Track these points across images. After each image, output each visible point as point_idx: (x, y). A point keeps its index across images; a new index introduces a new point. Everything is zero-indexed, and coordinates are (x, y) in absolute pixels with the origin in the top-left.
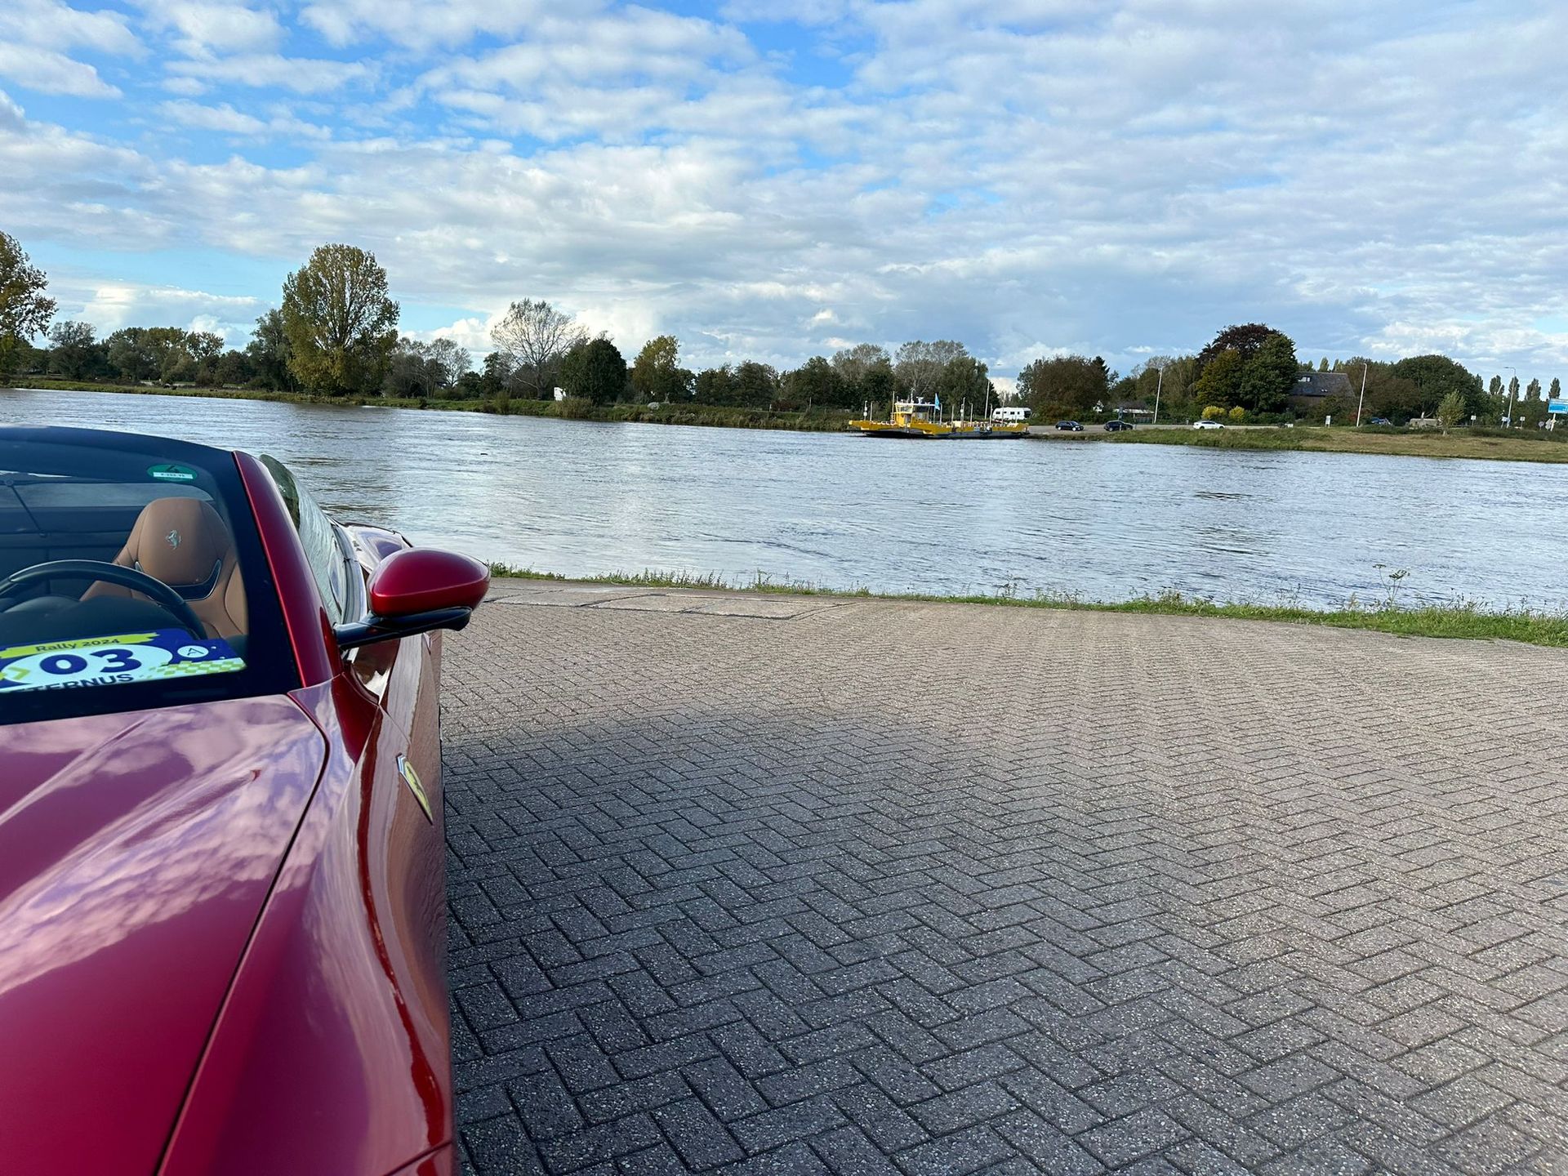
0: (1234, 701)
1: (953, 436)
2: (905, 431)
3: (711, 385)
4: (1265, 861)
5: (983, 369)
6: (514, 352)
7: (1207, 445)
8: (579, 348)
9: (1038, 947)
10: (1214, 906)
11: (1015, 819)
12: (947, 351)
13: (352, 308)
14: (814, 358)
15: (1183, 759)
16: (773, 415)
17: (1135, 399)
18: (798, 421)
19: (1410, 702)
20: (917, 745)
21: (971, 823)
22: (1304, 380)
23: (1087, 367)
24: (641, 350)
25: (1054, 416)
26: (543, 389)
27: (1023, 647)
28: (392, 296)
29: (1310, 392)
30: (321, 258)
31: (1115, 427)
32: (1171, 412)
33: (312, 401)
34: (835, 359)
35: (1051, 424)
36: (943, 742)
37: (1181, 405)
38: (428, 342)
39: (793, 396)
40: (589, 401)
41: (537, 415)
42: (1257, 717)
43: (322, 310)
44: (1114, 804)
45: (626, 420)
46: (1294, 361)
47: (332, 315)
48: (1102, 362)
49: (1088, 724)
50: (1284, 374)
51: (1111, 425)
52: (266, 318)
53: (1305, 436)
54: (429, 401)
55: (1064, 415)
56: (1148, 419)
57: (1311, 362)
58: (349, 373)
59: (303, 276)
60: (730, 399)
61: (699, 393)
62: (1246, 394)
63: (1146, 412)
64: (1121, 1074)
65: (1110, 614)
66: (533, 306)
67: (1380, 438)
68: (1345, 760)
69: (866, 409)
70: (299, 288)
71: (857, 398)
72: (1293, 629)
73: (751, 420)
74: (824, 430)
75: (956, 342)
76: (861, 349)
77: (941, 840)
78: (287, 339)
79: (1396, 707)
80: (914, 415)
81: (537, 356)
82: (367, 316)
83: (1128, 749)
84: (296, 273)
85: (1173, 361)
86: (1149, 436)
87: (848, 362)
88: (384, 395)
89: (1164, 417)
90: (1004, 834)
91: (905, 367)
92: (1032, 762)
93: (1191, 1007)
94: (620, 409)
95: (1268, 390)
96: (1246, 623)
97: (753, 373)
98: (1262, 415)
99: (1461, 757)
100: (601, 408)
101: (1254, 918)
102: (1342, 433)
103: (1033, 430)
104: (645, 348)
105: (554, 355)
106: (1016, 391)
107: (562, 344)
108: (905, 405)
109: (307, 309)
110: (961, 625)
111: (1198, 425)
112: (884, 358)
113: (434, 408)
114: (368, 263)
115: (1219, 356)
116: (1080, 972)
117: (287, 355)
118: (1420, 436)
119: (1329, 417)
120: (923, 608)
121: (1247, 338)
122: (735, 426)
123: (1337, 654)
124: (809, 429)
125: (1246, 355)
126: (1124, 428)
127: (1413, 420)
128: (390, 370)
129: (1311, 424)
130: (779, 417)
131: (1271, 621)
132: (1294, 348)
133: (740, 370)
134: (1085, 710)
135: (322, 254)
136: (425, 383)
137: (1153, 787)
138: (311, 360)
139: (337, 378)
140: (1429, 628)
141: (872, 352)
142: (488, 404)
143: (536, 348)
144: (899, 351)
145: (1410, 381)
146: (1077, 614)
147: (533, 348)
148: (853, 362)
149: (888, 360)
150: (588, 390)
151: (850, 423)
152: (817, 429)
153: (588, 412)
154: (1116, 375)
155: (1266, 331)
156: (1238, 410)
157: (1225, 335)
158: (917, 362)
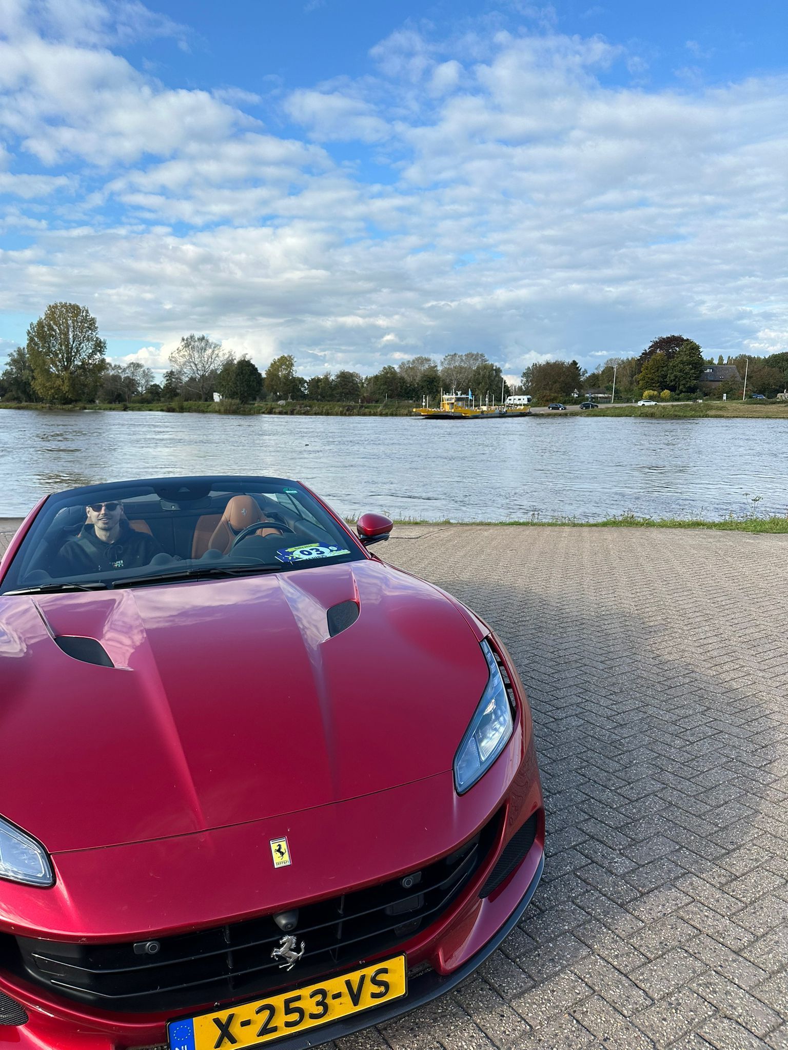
0: (663, 569)
1: (482, 416)
2: (450, 414)
3: (318, 387)
4: (676, 630)
5: (498, 371)
6: (185, 370)
7: (647, 416)
8: (228, 365)
9: (584, 660)
10: (653, 645)
11: (565, 620)
12: (474, 359)
13: (74, 345)
14: (386, 367)
15: (638, 594)
16: (362, 407)
17: (599, 387)
18: (379, 410)
19: (751, 565)
20: (512, 594)
21: (546, 623)
22: (708, 371)
23: (567, 368)
24: (270, 365)
25: (547, 401)
26: (206, 394)
27: (551, 547)
28: (101, 335)
29: (712, 379)
30: (52, 312)
31: (587, 407)
32: (623, 395)
33: (50, 409)
34: (400, 367)
35: (545, 406)
36: (524, 592)
37: (629, 391)
38: (124, 365)
39: (373, 393)
40: (238, 401)
41: (203, 412)
42: (674, 575)
43: (54, 347)
44: (608, 613)
45: (263, 413)
46: (701, 358)
47: (60, 350)
48: (577, 364)
49: (592, 582)
50: (695, 368)
51: (584, 405)
52: (15, 354)
53: (710, 408)
54: (129, 405)
55: (553, 400)
56: (607, 400)
57: (712, 359)
58: (74, 388)
59: (40, 324)
60: (332, 396)
61: (311, 393)
62: (671, 381)
63: (606, 395)
64: (621, 692)
65: (594, 528)
66: (196, 339)
67: (758, 407)
68: (715, 591)
69: (424, 400)
70: (38, 333)
71: (417, 393)
72: (697, 532)
73: (347, 410)
74: (396, 415)
75: (480, 353)
76: (418, 359)
77: (535, 629)
78: (29, 366)
79: (743, 568)
80: (455, 403)
81: (201, 373)
82: (85, 349)
83: (613, 591)
84: (35, 322)
85: (622, 361)
86: (608, 412)
87: (409, 368)
88: (97, 401)
89: (618, 399)
90: (561, 625)
91: (446, 371)
92: (568, 599)
93: (645, 675)
94: (259, 406)
95: (685, 378)
96: (671, 530)
97: (346, 378)
98: (682, 395)
99: (769, 588)
100: (246, 406)
101: (670, 649)
102: (734, 405)
103: (534, 410)
104: (272, 364)
105: (212, 371)
106: (520, 384)
107: (217, 365)
108: (450, 397)
109: (43, 347)
110: (515, 538)
111: (640, 403)
112: (432, 365)
113: (133, 410)
114: (84, 314)
115: (653, 357)
116: (601, 666)
117: (30, 378)
118: (784, 405)
119: (725, 395)
120: (489, 529)
121: (670, 343)
122: (337, 414)
123: (718, 544)
124: (386, 415)
125: (670, 356)
126: (593, 407)
127: (779, 395)
128: (101, 386)
129: (714, 400)
130: (366, 408)
131: (686, 528)
132: (701, 350)
133: (338, 377)
134: (590, 576)
135: (53, 309)
136: (125, 393)
137: (625, 605)
138: (48, 380)
139: (66, 392)
140: (771, 529)
141: (425, 362)
142: (169, 406)
143: (200, 366)
144: (443, 360)
145: (776, 370)
146: (575, 529)
147: (198, 367)
148: (412, 369)
149: (436, 366)
150: (237, 394)
151: (414, 410)
152: (392, 415)
153: (238, 409)
154: (586, 371)
155: (683, 340)
156: (666, 392)
157: (656, 343)
158: (455, 367)
